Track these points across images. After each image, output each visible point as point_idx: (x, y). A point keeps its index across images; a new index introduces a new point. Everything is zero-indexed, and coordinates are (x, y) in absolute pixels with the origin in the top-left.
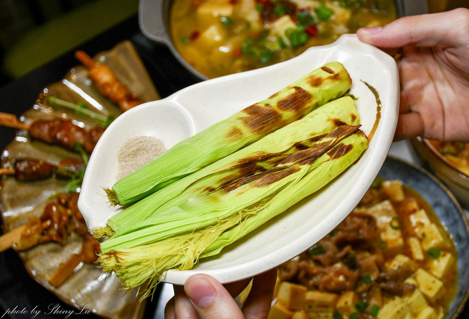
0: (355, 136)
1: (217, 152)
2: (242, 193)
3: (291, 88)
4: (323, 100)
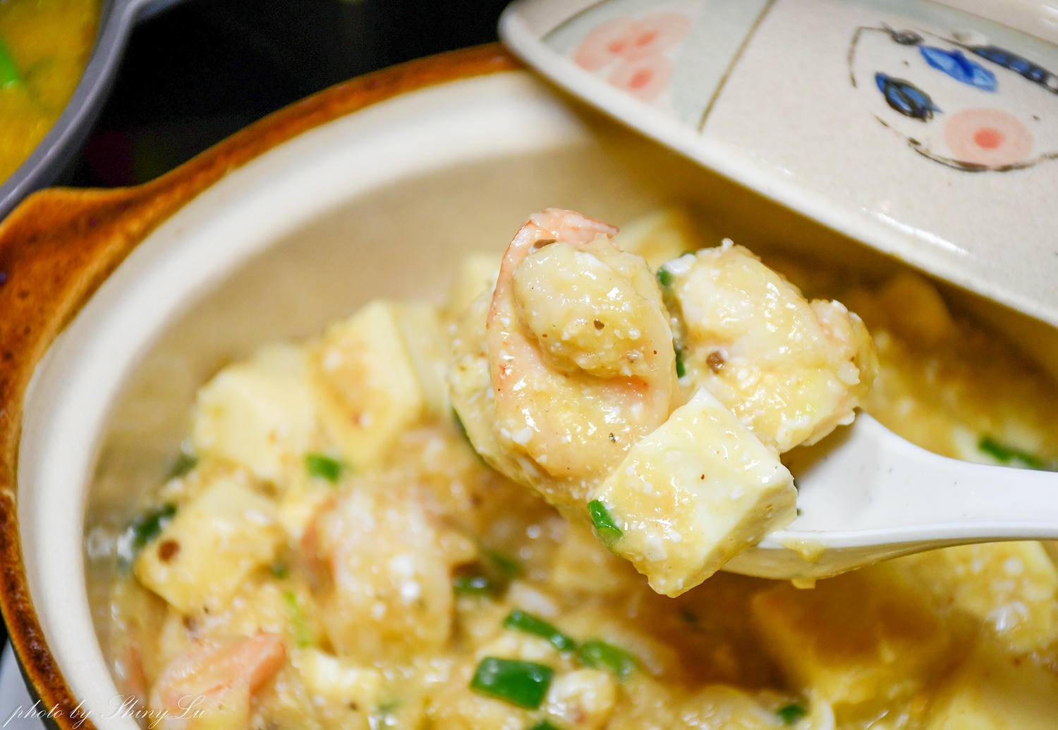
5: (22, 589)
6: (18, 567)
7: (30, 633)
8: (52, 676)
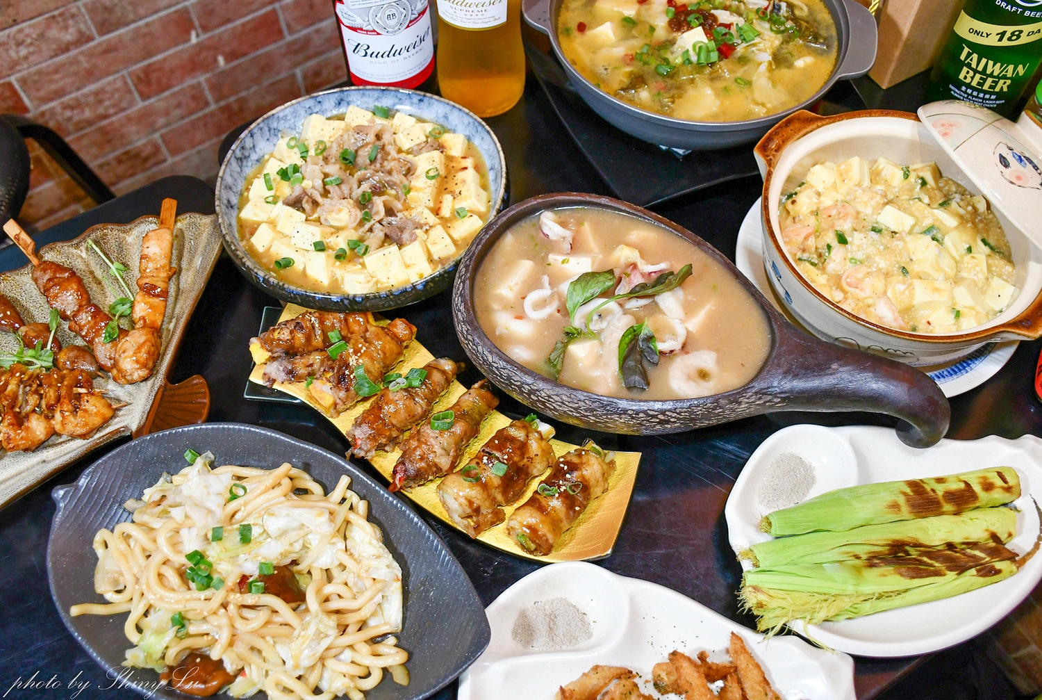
0: (1009, 562)
1: (872, 519)
2: (885, 576)
3: (961, 481)
4: (986, 505)
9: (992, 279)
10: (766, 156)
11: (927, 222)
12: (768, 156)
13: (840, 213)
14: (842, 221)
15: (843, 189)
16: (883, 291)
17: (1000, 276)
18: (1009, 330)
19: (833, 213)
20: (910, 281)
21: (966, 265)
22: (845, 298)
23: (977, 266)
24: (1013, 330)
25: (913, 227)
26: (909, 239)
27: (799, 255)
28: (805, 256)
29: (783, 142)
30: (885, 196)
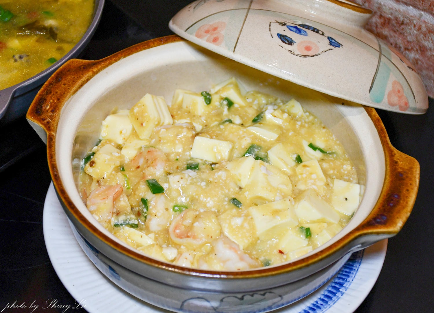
5: (54, 158)
6: (54, 153)
7: (54, 169)
8: (59, 181)
9: (333, 183)
10: (42, 120)
11: (246, 143)
12: (43, 120)
13: (147, 161)
14: (151, 169)
15: (145, 134)
16: (218, 232)
17: (341, 177)
18: (365, 231)
19: (141, 162)
20: (245, 212)
21: (300, 177)
22: (180, 254)
23: (311, 174)
24: (370, 231)
25: (232, 151)
26: (229, 166)
27: (114, 221)
28: (122, 219)
29: (58, 99)
30: (193, 128)
